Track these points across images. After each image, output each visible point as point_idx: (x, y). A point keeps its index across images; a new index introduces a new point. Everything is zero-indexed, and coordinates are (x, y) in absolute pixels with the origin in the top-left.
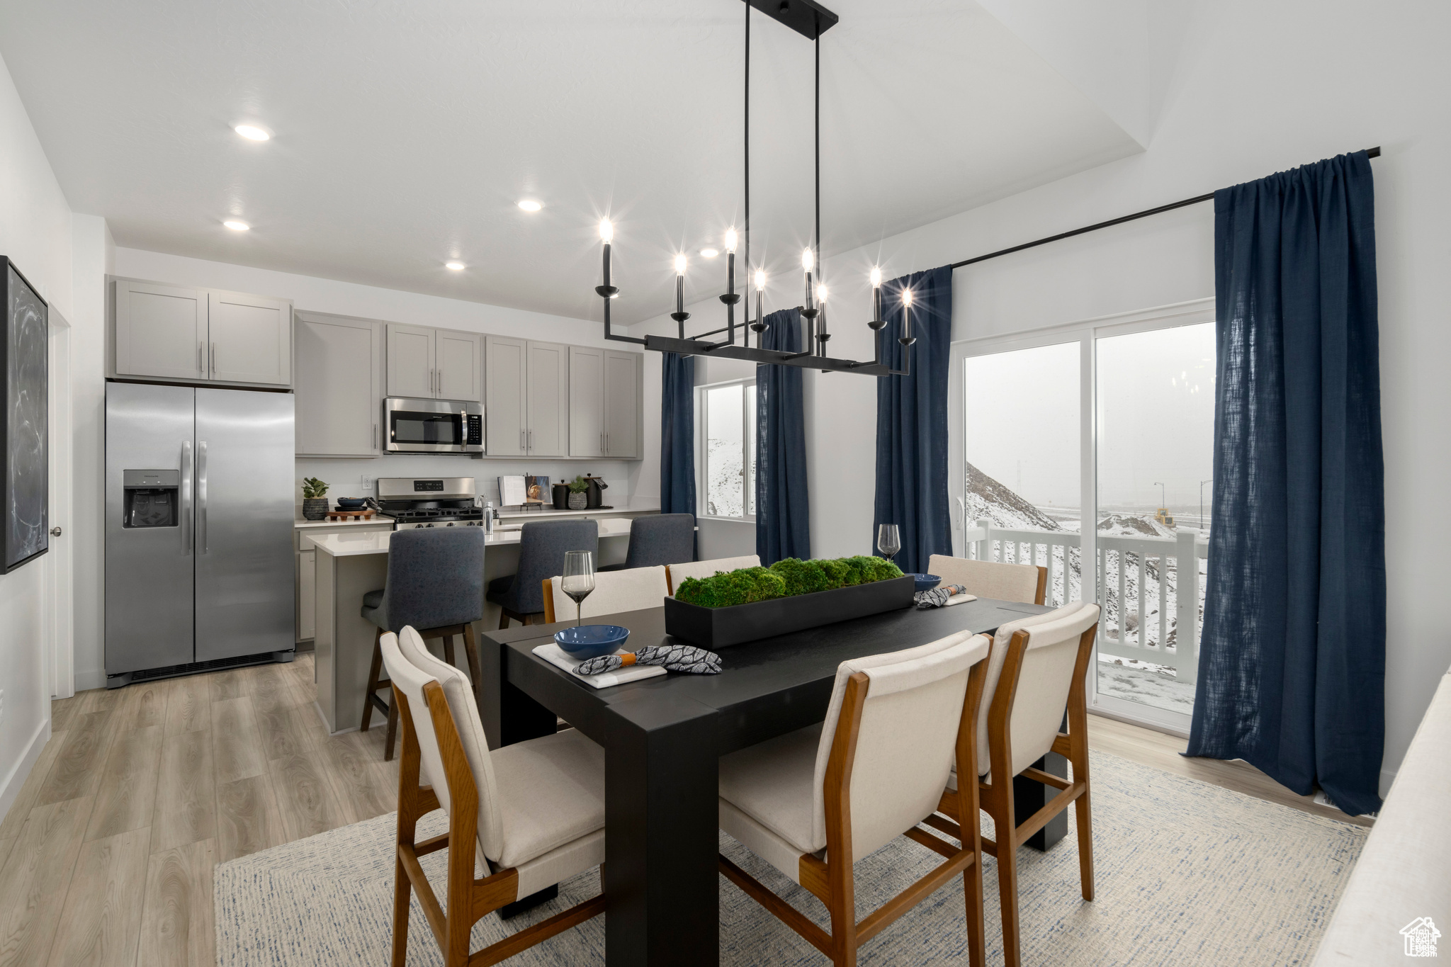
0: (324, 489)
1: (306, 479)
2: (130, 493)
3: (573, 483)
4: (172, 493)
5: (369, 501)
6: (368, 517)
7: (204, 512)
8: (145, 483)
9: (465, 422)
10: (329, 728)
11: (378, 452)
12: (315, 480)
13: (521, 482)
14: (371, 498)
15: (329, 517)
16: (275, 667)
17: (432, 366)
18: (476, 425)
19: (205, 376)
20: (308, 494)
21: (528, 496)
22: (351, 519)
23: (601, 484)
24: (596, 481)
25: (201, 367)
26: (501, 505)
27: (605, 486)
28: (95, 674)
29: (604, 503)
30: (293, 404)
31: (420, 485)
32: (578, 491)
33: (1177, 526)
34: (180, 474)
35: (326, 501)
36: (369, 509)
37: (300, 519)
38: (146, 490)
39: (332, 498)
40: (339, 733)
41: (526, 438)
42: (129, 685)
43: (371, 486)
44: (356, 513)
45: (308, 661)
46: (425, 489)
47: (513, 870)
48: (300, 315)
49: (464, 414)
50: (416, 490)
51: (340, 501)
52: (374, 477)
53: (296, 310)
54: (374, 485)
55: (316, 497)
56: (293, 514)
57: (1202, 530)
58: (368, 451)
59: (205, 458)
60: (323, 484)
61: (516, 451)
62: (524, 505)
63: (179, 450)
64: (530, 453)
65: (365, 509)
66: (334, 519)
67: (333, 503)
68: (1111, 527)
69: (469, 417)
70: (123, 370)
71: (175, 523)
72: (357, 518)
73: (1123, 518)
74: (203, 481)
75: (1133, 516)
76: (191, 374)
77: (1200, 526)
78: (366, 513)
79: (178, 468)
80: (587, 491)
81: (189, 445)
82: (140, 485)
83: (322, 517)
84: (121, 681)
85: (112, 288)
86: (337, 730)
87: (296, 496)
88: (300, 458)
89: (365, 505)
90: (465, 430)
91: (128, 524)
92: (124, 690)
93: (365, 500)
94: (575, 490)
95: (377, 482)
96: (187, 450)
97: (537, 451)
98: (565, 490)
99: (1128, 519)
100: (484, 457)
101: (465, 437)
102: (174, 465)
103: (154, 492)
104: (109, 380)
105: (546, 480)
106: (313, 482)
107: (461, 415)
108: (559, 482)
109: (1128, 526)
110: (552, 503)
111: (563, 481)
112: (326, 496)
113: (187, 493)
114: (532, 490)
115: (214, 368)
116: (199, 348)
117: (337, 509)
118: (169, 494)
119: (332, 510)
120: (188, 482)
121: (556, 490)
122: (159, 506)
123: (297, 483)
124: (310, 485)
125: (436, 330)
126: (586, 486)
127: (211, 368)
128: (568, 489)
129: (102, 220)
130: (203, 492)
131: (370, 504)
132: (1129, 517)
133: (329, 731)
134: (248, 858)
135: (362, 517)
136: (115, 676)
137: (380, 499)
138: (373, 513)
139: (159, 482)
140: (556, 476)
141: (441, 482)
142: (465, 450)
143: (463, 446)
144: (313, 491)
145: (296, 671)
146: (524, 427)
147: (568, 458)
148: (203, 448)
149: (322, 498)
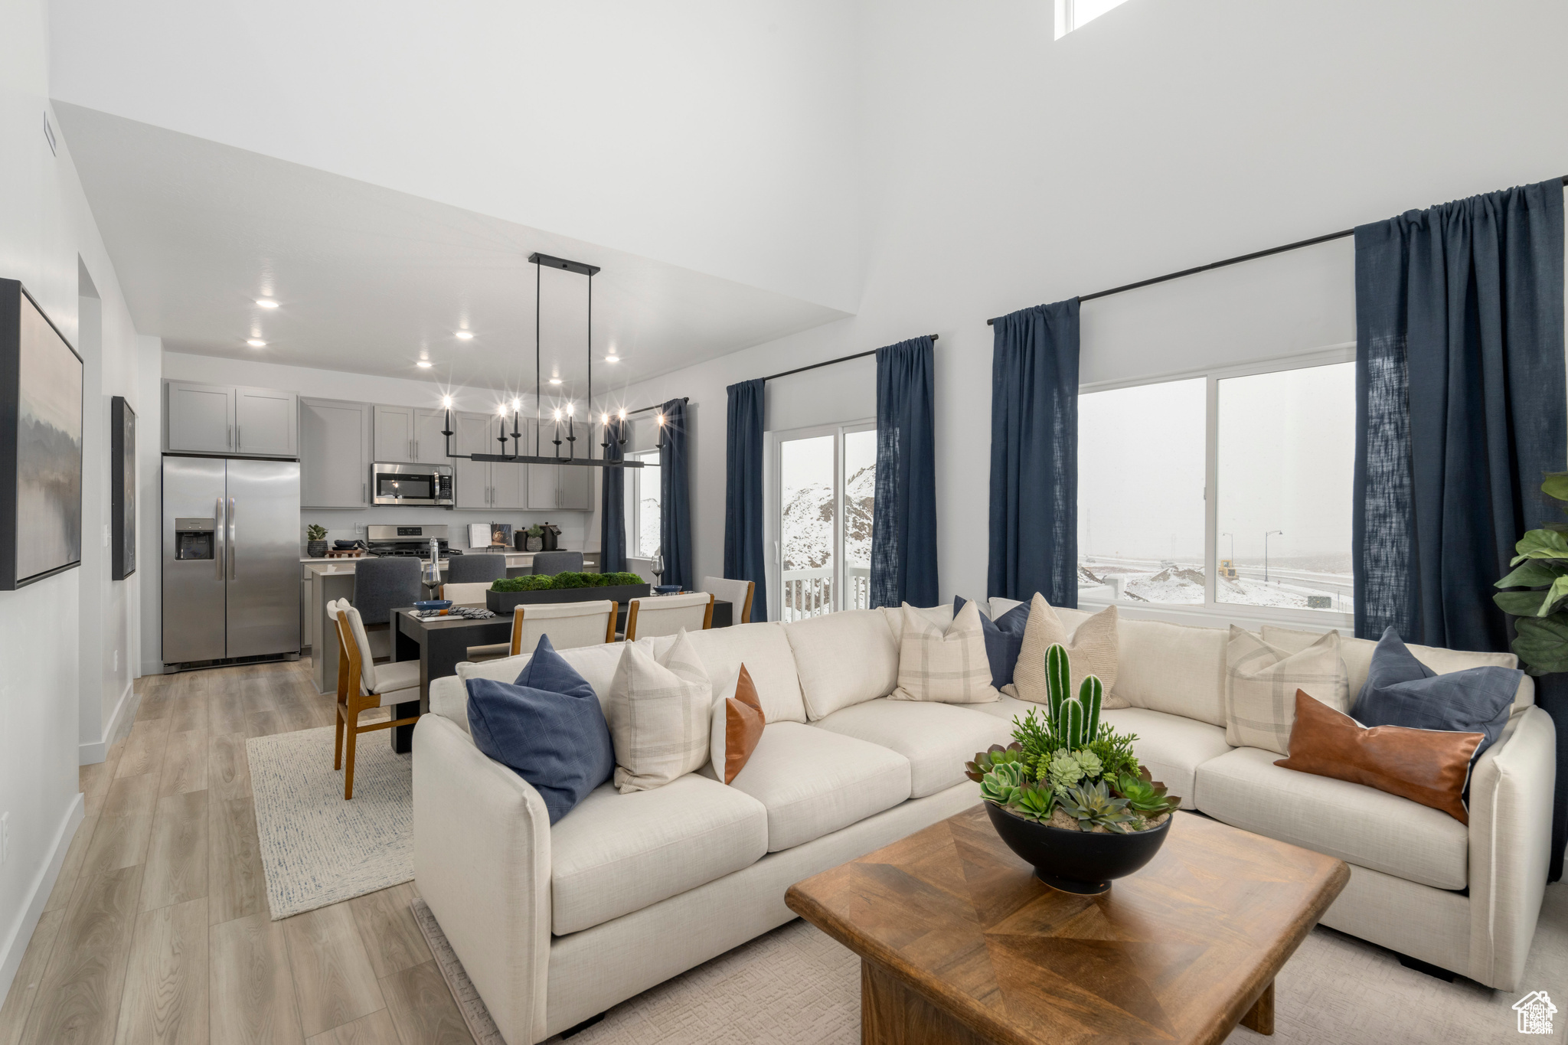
0: (324, 534)
1: (310, 526)
2: (180, 535)
3: (531, 529)
4: (210, 535)
5: (360, 543)
6: (358, 555)
7: (233, 549)
8: (190, 528)
9: (437, 481)
10: (319, 690)
11: (366, 505)
12: (316, 526)
13: (487, 529)
14: (361, 541)
15: (328, 555)
16: (285, 664)
17: (411, 437)
18: (446, 483)
19: (233, 450)
20: (312, 537)
21: (493, 540)
22: (344, 557)
23: (555, 531)
24: (551, 528)
25: (230, 443)
26: (470, 547)
27: (559, 533)
28: (155, 663)
29: (559, 547)
30: (299, 469)
31: (402, 531)
32: (534, 536)
33: (1240, 579)
34: (216, 521)
35: (326, 543)
36: (359, 549)
37: (305, 557)
38: (191, 533)
39: (331, 539)
40: (325, 693)
41: (490, 493)
42: (179, 672)
43: (363, 531)
44: (349, 552)
45: (309, 660)
46: (406, 534)
47: (379, 694)
48: (305, 401)
49: (437, 475)
50: (399, 535)
51: (336, 542)
52: (364, 524)
53: (301, 397)
54: (365, 531)
55: (318, 540)
56: (299, 553)
57: (1266, 583)
58: (358, 504)
59: (233, 510)
60: (324, 529)
61: (481, 504)
62: (489, 547)
63: (215, 504)
64: (494, 506)
65: (356, 549)
66: (332, 556)
67: (331, 545)
68: (1168, 578)
69: (441, 477)
70: (174, 447)
71: (212, 557)
72: (350, 556)
73: (1180, 570)
74: (232, 527)
75: (1190, 568)
76: (223, 449)
77: (1264, 578)
78: (356, 552)
79: (214, 518)
80: (543, 537)
81: (222, 500)
82: (187, 529)
83: (323, 555)
84: (174, 669)
85: (166, 387)
86: (324, 692)
87: (301, 539)
88: (304, 509)
89: (356, 545)
90: (437, 488)
91: (178, 558)
92: (176, 675)
93: (356, 542)
94: (532, 536)
95: (367, 528)
96: (221, 504)
97: (500, 504)
98: (525, 535)
99: (1185, 571)
100: (454, 508)
101: (437, 493)
102: (211, 515)
103: (197, 535)
104: (164, 454)
105: (509, 527)
106: (316, 528)
107: (434, 476)
108: (521, 529)
109: (1184, 578)
110: (513, 546)
111: (523, 528)
112: (325, 539)
113: (220, 536)
114: (496, 536)
115: (239, 444)
116: (229, 429)
117: (334, 549)
118: (207, 536)
119: (330, 549)
120: (221, 527)
121: (518, 535)
122: (201, 545)
123: (302, 529)
124: (313, 530)
125: (414, 409)
126: (542, 532)
127: (238, 444)
128: (527, 535)
129: (160, 339)
130: (233, 535)
131: (360, 545)
132: (1186, 568)
133: (319, 691)
134: (265, 737)
135: (354, 555)
136: (169, 665)
137: (370, 541)
138: (362, 552)
139: (200, 528)
140: (517, 524)
141: (420, 529)
142: (438, 504)
143: (436, 500)
144: (315, 535)
145: (300, 666)
146: (488, 485)
147: (527, 510)
148: (232, 502)
149: (322, 540)
